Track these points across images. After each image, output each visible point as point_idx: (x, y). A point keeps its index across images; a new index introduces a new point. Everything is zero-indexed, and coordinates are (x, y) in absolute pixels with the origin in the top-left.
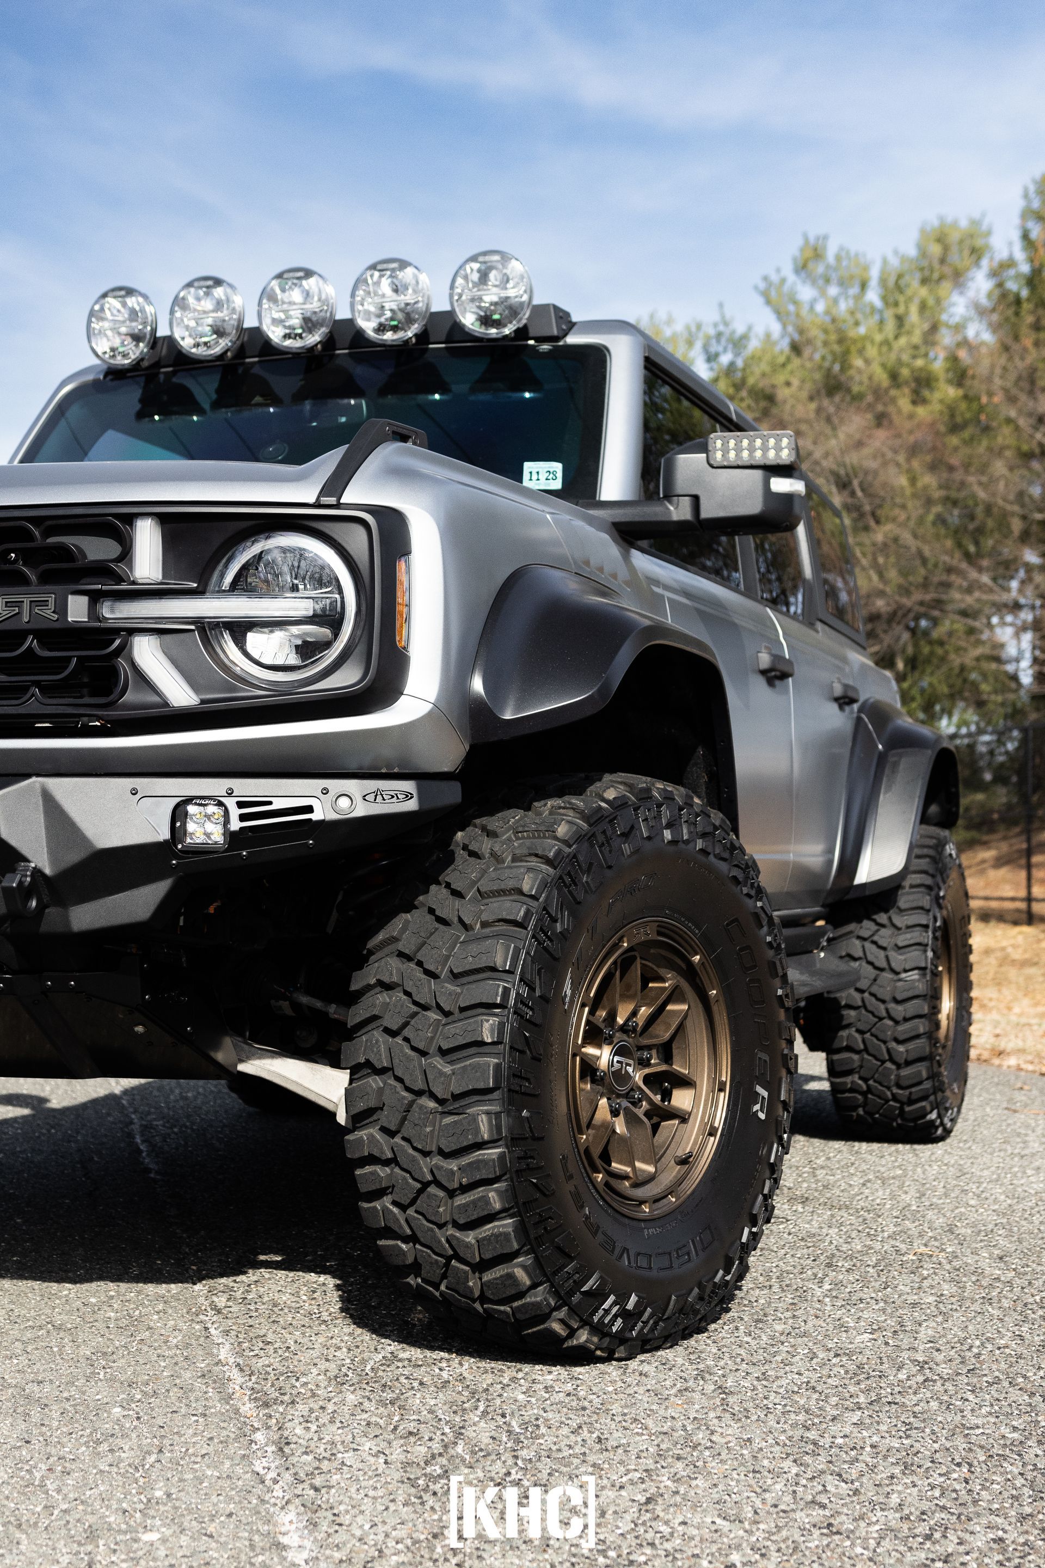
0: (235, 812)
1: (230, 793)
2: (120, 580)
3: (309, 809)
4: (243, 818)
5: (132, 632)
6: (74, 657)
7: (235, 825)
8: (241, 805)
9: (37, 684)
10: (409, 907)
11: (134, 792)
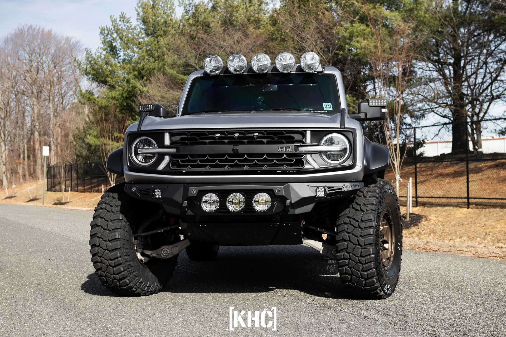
0: (327, 190)
1: (326, 186)
2: (303, 143)
3: (341, 189)
4: (329, 191)
5: (306, 154)
6: (295, 159)
7: (328, 192)
8: (328, 188)
9: (286, 164)
10: (348, 207)
11: (308, 186)
